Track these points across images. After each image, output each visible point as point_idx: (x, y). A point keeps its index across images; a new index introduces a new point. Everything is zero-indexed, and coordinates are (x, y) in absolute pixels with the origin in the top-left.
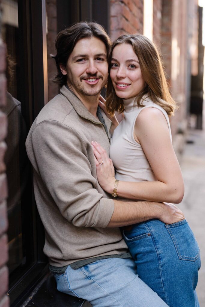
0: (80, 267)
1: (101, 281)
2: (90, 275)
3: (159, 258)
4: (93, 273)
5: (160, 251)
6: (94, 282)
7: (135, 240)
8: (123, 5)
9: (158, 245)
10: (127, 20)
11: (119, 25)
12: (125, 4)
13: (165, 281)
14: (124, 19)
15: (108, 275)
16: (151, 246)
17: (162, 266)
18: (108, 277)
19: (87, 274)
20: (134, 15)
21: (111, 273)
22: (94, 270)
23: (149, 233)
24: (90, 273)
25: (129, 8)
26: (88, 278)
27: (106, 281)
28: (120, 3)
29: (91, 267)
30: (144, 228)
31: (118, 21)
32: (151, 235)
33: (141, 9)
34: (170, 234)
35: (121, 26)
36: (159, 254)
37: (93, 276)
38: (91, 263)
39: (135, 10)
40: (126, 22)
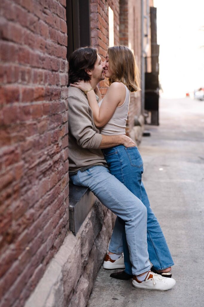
0: (85, 171)
1: (96, 176)
2: (90, 173)
3: (122, 165)
4: (91, 173)
5: (122, 161)
6: (92, 176)
7: (110, 155)
8: (98, 30)
9: (121, 158)
10: (100, 39)
11: (96, 42)
12: (99, 30)
13: (124, 176)
14: (99, 39)
15: (99, 173)
16: (117, 158)
17: (123, 168)
18: (99, 174)
19: (88, 173)
20: (104, 34)
21: (100, 172)
22: (92, 171)
23: (117, 152)
24: (90, 172)
25: (101, 31)
26: (89, 175)
27: (98, 176)
28: (97, 29)
29: (90, 170)
30: (114, 150)
31: (95, 40)
32: (118, 153)
33: (107, 29)
34: (127, 153)
35: (97, 43)
36: (121, 162)
37: (91, 174)
38: (90, 168)
39: (104, 30)
40: (100, 40)
